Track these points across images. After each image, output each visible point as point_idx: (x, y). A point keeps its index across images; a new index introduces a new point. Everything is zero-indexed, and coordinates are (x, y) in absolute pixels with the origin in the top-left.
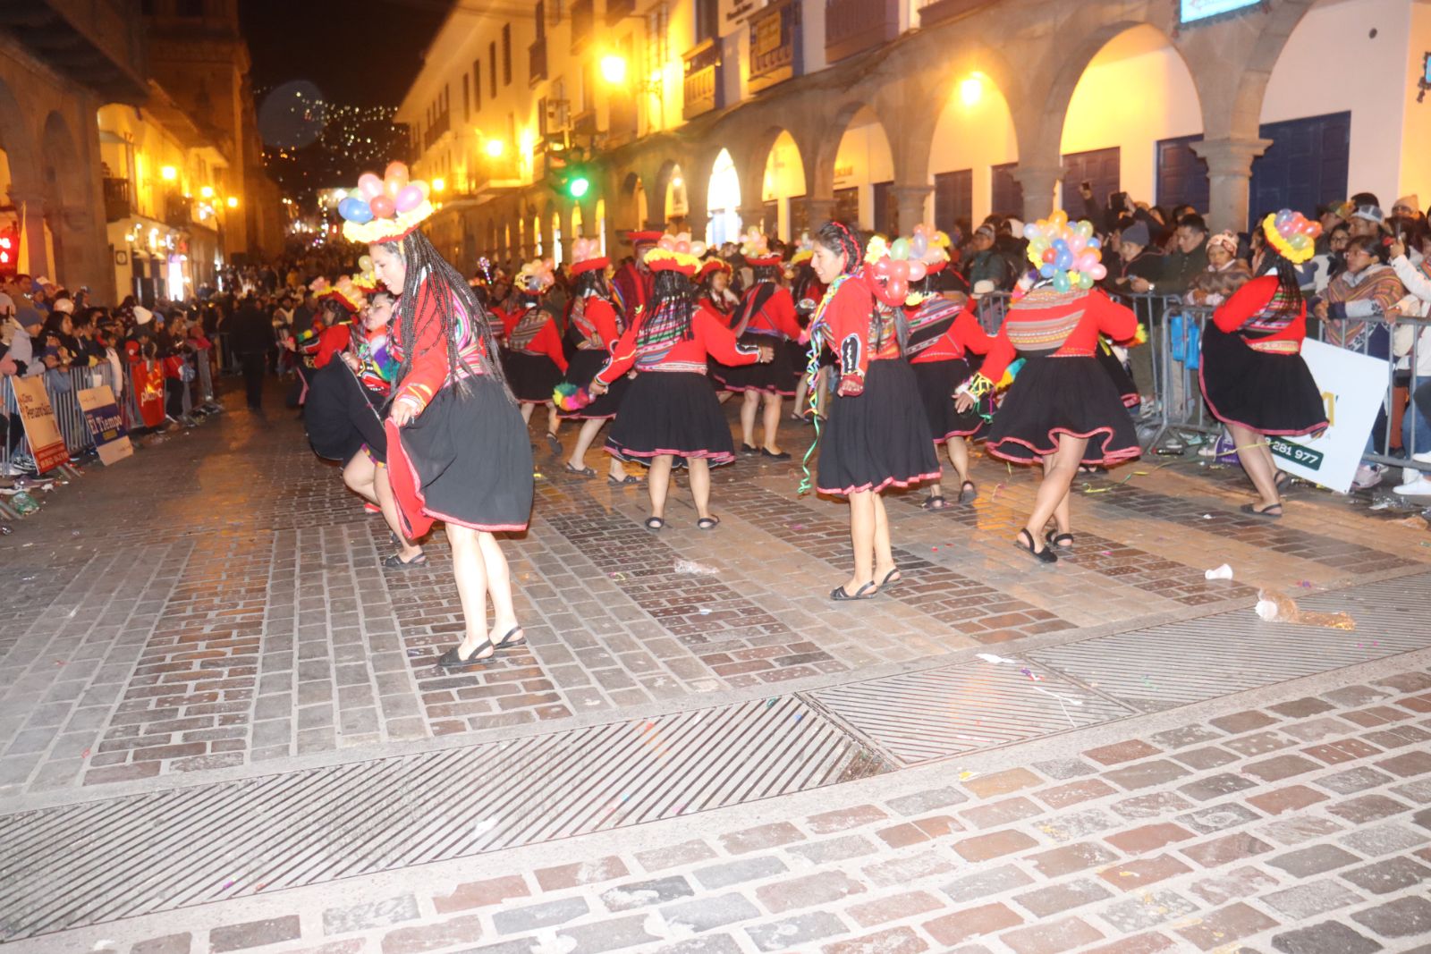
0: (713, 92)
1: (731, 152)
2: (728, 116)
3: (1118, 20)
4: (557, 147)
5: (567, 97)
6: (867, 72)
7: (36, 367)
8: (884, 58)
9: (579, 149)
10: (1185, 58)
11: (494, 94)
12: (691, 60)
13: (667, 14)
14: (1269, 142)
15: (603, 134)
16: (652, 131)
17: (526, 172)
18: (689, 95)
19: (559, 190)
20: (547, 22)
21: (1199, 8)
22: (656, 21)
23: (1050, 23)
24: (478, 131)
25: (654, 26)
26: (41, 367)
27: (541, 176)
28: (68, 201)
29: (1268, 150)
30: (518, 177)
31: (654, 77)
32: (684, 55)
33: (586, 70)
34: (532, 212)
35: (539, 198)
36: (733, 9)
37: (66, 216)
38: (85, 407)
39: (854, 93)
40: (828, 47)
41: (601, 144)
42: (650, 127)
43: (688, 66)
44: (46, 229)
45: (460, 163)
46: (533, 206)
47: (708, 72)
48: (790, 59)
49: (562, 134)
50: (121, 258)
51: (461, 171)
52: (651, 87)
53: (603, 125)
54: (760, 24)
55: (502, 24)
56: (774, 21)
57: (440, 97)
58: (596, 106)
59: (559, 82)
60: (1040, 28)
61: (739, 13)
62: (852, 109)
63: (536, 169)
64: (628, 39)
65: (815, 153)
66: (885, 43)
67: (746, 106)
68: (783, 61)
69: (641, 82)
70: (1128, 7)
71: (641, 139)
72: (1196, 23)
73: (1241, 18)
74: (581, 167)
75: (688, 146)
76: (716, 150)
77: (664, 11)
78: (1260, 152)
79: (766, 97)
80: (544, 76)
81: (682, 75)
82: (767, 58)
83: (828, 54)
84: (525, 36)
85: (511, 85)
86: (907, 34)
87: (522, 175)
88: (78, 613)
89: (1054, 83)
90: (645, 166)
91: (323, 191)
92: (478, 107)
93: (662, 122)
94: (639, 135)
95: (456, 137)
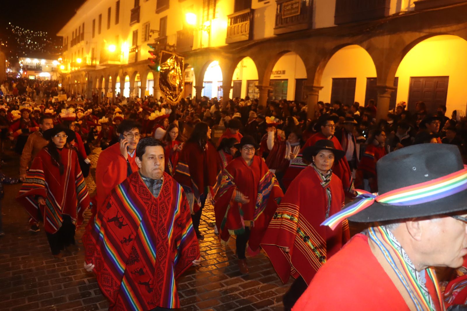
0: (248, 32)
11: (109, 26)
12: (232, 18)
16: (203, 47)
17: (124, 59)
18: (231, 33)
22: (209, 2)
24: (104, 40)
27: (134, 61)
30: (119, 61)
31: (207, 24)
32: (227, 16)
34: (125, 74)
35: (129, 69)
42: (201, 45)
43: (230, 21)
45: (88, 53)
46: (126, 72)
47: (245, 24)
48: (306, 20)
51: (89, 56)
52: (204, 28)
53: (172, 42)
57: (80, 27)
63: (129, 58)
69: (202, 26)
80: (138, 21)
81: (226, 24)
84: (128, 4)
85: (118, 25)
87: (121, 60)
91: (21, 58)
92: (100, 32)
93: (209, 44)
94: (193, 48)
95: (87, 43)
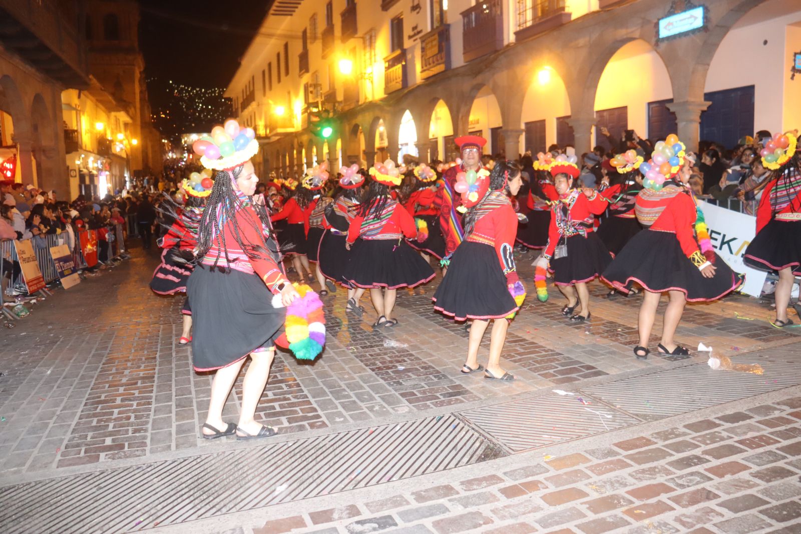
0: (401, 79)
1: (412, 112)
2: (411, 92)
3: (625, 37)
4: (315, 110)
5: (320, 83)
6: (487, 67)
7: (28, 235)
8: (495, 59)
9: (327, 111)
10: (662, 57)
11: (279, 81)
12: (389, 61)
13: (375, 36)
14: (710, 103)
15: (340, 103)
16: (367, 101)
17: (298, 124)
18: (388, 81)
19: (317, 134)
20: (308, 41)
21: (669, 30)
22: (369, 40)
23: (587, 39)
24: (271, 102)
25: (368, 43)
26: (31, 235)
27: (306, 126)
28: (45, 142)
29: (709, 107)
30: (293, 127)
31: (368, 70)
32: (384, 59)
33: (330, 67)
34: (301, 146)
35: (305, 138)
36: (412, 33)
37: (44, 151)
38: (54, 257)
39: (480, 79)
40: (464, 53)
41: (339, 108)
42: (366, 98)
43: (387, 65)
44: (33, 158)
45: (260, 119)
46: (301, 143)
47: (398, 68)
48: (444, 60)
49: (317, 103)
50: (73, 173)
51: (261, 124)
52: (367, 76)
53: (340, 97)
54: (427, 41)
55: (284, 42)
56: (434, 40)
57: (250, 82)
58: (336, 87)
59: (315, 75)
60: (582, 41)
61: (415, 35)
62: (478, 88)
63: (303, 122)
64: (353, 50)
65: (458, 111)
66: (496, 51)
67: (419, 87)
68: (440, 61)
69: (361, 74)
70: (630, 30)
71: (361, 105)
72: (668, 38)
73: (691, 35)
74: (328, 121)
75: (388, 108)
76: (403, 111)
77: (373, 34)
78: (705, 108)
79: (431, 81)
80: (307, 71)
81: (384, 69)
82: (431, 60)
83: (465, 58)
84: (296, 49)
85: (289, 76)
86: (508, 46)
87: (295, 126)
88: (52, 372)
89: (590, 72)
90: (364, 120)
91: (184, 135)
92: (271, 88)
93: (373, 96)
94: (360, 103)
95: (258, 105)
